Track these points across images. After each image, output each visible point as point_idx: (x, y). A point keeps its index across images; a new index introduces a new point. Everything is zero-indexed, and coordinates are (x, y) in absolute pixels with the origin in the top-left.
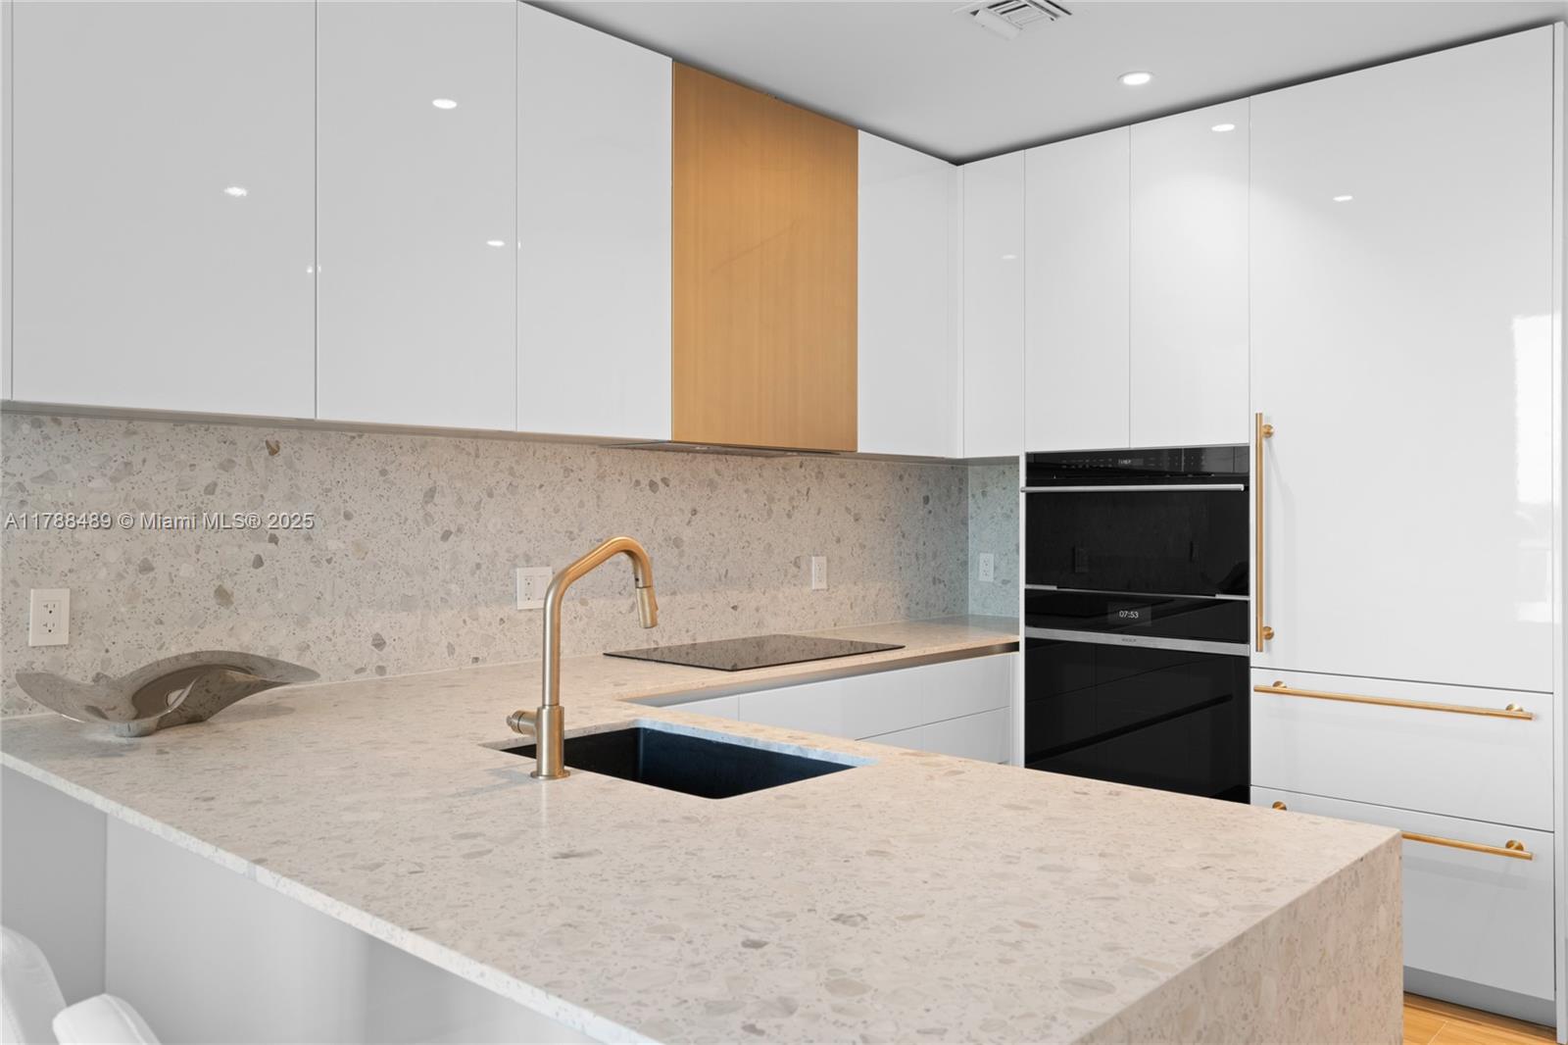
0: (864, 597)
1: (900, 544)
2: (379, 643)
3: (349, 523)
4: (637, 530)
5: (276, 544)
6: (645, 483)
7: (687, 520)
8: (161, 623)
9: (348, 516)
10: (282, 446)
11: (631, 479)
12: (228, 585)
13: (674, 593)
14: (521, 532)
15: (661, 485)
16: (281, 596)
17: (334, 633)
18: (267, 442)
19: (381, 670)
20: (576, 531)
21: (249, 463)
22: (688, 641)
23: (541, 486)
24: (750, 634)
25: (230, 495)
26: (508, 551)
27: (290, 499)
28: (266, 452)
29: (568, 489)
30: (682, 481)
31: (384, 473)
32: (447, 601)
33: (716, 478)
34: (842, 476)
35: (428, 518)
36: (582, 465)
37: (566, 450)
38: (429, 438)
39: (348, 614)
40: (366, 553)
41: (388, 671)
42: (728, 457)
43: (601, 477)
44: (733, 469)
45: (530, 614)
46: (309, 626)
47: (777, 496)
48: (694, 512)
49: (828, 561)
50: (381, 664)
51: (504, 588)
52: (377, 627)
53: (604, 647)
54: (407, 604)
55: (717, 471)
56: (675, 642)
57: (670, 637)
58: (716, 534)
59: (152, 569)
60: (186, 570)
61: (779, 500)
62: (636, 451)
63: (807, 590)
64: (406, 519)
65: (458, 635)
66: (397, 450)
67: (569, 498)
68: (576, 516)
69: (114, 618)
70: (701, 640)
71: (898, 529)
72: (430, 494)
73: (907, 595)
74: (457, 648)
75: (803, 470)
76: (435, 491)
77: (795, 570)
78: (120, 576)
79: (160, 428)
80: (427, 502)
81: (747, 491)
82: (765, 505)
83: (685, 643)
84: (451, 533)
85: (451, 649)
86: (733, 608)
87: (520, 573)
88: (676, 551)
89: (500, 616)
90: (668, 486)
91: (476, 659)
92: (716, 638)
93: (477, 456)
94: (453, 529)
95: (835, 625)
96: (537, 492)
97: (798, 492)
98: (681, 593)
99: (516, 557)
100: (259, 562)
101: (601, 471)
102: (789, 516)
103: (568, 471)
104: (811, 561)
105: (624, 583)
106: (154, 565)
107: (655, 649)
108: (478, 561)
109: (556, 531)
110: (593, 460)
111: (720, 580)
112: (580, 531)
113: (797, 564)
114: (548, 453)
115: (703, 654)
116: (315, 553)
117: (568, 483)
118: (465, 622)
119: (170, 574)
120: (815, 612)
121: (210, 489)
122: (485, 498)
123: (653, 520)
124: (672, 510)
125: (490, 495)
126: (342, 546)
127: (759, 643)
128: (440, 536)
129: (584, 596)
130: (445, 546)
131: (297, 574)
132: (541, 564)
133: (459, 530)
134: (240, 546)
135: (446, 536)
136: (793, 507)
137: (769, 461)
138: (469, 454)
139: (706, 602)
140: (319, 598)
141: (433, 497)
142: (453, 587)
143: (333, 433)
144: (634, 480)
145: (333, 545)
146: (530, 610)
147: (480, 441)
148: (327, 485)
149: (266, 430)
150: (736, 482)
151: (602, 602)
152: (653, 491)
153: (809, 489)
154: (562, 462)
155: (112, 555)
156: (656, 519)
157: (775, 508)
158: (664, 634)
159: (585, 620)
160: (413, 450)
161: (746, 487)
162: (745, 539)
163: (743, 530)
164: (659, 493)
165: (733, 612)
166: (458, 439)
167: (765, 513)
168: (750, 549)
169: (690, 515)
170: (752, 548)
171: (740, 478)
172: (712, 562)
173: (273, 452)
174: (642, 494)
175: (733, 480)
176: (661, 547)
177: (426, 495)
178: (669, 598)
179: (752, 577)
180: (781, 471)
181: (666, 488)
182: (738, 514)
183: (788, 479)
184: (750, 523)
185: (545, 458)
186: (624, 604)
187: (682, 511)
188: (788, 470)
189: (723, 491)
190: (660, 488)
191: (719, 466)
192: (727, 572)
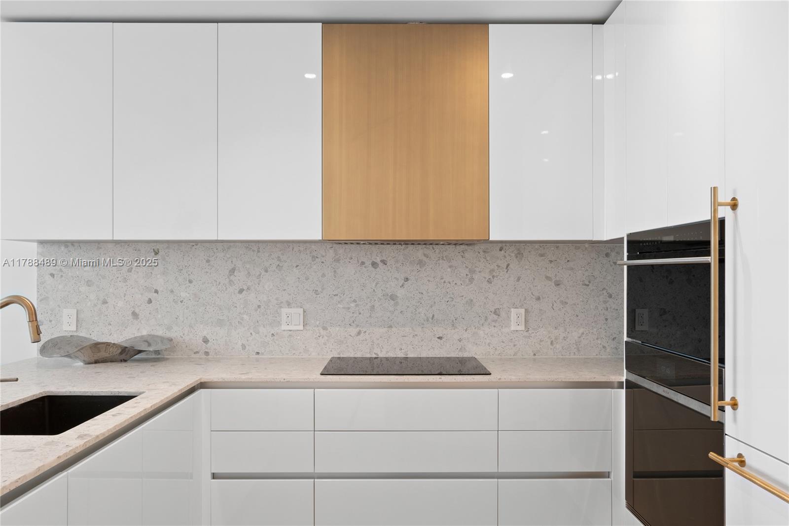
0: (565, 338)
1: (605, 302)
2: (206, 341)
3: (191, 285)
4: (363, 290)
5: (158, 293)
6: (368, 263)
7: (401, 285)
8: (111, 325)
9: (190, 282)
10: (160, 251)
11: (358, 261)
12: (137, 311)
13: (391, 327)
14: (285, 290)
15: (381, 265)
16: (159, 316)
17: (184, 334)
18: (154, 250)
19: (207, 353)
20: (319, 290)
22: (401, 355)
23: (297, 266)
24: (453, 355)
25: (138, 272)
26: (277, 299)
27: (164, 274)
28: (153, 254)
29: (315, 267)
30: (397, 261)
31: (208, 261)
32: (241, 323)
33: (425, 259)
34: (542, 255)
35: (231, 282)
36: (324, 254)
37: (313, 247)
38: (232, 244)
39: (191, 326)
40: (199, 299)
41: (210, 354)
43: (338, 260)
44: (439, 253)
45: (290, 332)
46: (172, 330)
47: (477, 269)
48: (407, 279)
49: (527, 311)
50: (206, 350)
51: (274, 318)
52: (205, 333)
53: (339, 354)
54: (220, 323)
55: (425, 255)
56: (391, 355)
57: (387, 352)
58: (424, 293)
59: (107, 303)
60: (120, 304)
61: (480, 272)
62: (362, 245)
63: (506, 330)
64: (220, 283)
65: (248, 340)
66: (215, 251)
67: (315, 272)
68: (320, 282)
69: (93, 322)
70: (411, 355)
71: (604, 291)
72: (232, 271)
73: (614, 339)
74: (247, 347)
75: (503, 252)
76: (235, 270)
77: (496, 317)
78: (95, 305)
79: (110, 246)
80: (231, 275)
81: (450, 267)
82: (467, 275)
83: (399, 356)
84: (244, 290)
85: (244, 347)
86: (439, 338)
87: (285, 311)
88: (392, 302)
89: (273, 332)
90: (386, 264)
91: (258, 353)
92: (424, 355)
93: (259, 252)
94: (245, 288)
95: (535, 355)
96: (295, 269)
97: (498, 266)
98: (396, 327)
99: (282, 302)
100: (150, 301)
101: (337, 257)
102: (489, 282)
103: (314, 258)
104: (510, 312)
105: (353, 319)
106: (108, 301)
107: (376, 358)
108: (259, 304)
109: (306, 290)
110: (331, 251)
111: (428, 320)
112: (323, 289)
113: (496, 312)
114: (302, 249)
115: (413, 364)
116: (175, 298)
117: (315, 264)
118: (251, 334)
119: (114, 305)
120: (515, 345)
121: (130, 270)
122: (263, 273)
123: (375, 284)
124: (388, 278)
125: (266, 271)
126: (188, 295)
127: (462, 361)
128: (237, 291)
129: (325, 325)
130: (241, 296)
131: (167, 307)
132: (297, 307)
133: (248, 289)
134: (142, 294)
135: (241, 291)
136: (493, 277)
137: (470, 247)
138: (253, 251)
139: (416, 333)
140: (176, 318)
141: (234, 272)
142: (245, 316)
143: (183, 244)
144: (360, 262)
145: (183, 294)
146: (290, 331)
147: (261, 244)
148: (181, 268)
149: (153, 244)
150: (441, 261)
151: (337, 329)
152: (375, 268)
153: (508, 265)
155: (92, 296)
156: (377, 284)
157: (476, 277)
158: (383, 350)
159: (326, 338)
160: (223, 250)
161: (450, 264)
162: (449, 296)
163: (448, 290)
164: (378, 269)
165: (439, 340)
166: (247, 244)
167: (467, 280)
168: (453, 303)
169: (403, 281)
170: (455, 302)
171: (445, 258)
172: (421, 310)
173: (156, 253)
174: (366, 269)
175: (439, 260)
176: (380, 299)
177: (230, 271)
178: (386, 329)
179: (456, 320)
180: (482, 253)
181: (384, 266)
182: (443, 281)
183: (488, 259)
184: (453, 286)
185: (300, 251)
186: (353, 331)
187: (397, 279)
188: (488, 252)
189: (431, 267)
190: (380, 266)
191: (427, 252)
192: (433, 316)
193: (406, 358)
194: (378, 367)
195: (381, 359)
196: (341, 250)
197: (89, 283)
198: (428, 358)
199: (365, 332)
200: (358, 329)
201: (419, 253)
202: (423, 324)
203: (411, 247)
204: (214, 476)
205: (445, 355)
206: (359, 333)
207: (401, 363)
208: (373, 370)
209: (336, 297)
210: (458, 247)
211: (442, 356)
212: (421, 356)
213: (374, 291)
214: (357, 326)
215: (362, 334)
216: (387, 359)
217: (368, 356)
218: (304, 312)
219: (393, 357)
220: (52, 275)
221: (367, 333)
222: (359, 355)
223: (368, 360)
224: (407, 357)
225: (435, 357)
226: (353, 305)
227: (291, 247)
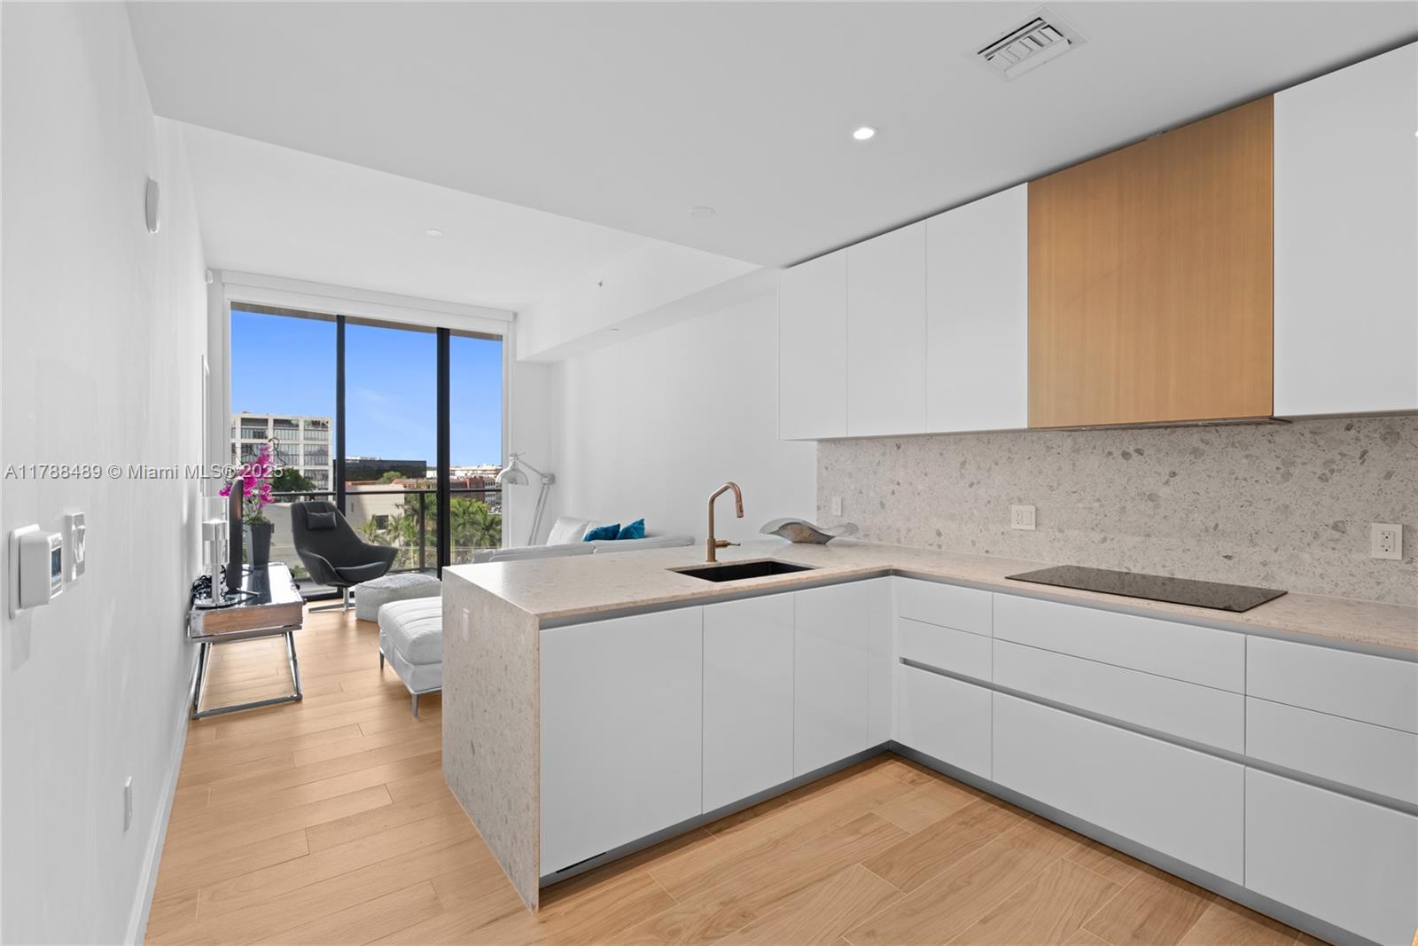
2: (939, 534)
3: (927, 478)
4: (1110, 487)
5: (899, 485)
6: (1117, 453)
7: (1164, 481)
9: (926, 475)
10: (901, 445)
11: (1103, 452)
12: (884, 501)
13: (1149, 535)
14: (1016, 485)
15: (1135, 455)
16: (901, 507)
17: (921, 526)
18: (896, 444)
19: (940, 546)
20: (1055, 486)
21: (891, 454)
22: (1164, 573)
23: (1029, 458)
24: (1251, 584)
25: (884, 466)
26: (1007, 495)
27: (904, 467)
28: (896, 448)
29: (1050, 459)
30: (1159, 451)
31: (941, 454)
32: (972, 519)
33: (1202, 446)
35: (962, 476)
38: (963, 437)
39: (926, 519)
40: (934, 492)
41: (943, 548)
42: (1218, 428)
43: (1077, 451)
45: (1021, 533)
46: (911, 521)
47: (1299, 461)
48: (1174, 474)
49: (1406, 529)
50: (940, 544)
51: (1005, 516)
52: (938, 526)
53: (1078, 562)
54: (952, 517)
55: (1202, 441)
56: (1149, 572)
57: (1143, 568)
58: (1202, 493)
59: (862, 493)
60: (872, 494)
61: (1304, 464)
62: (1108, 432)
63: (1358, 557)
64: (952, 477)
65: (977, 537)
66: (947, 443)
67: (1050, 465)
68: (1055, 476)
69: (852, 509)
70: (1179, 576)
72: (963, 464)
74: (977, 544)
75: (1353, 431)
76: (966, 463)
77: (1334, 533)
78: (854, 495)
79: (865, 442)
80: (962, 468)
81: (1247, 457)
82: (1278, 468)
83: (1161, 575)
84: (974, 484)
85: (974, 543)
86: (1226, 557)
87: (1015, 508)
88: (1151, 504)
89: (1003, 530)
90: (1142, 455)
91: (987, 552)
92: (1201, 577)
93: (989, 443)
94: (975, 482)
96: (1027, 462)
97: (1343, 455)
98: (1157, 537)
99: (1013, 499)
100: (893, 493)
101: (1076, 447)
102: (1323, 478)
103: (1049, 448)
104: (1367, 528)
105: (1096, 522)
106: (863, 491)
107: (1127, 573)
108: (989, 499)
109: (1040, 485)
110: (1069, 440)
111: (1207, 531)
112: (1059, 485)
113: (1338, 527)
116: (914, 490)
117: (1049, 456)
118: (981, 530)
119: (867, 495)
120: (1379, 583)
121: (879, 464)
122: (993, 466)
123: (1126, 479)
124: (1145, 473)
125: (997, 464)
126: (924, 488)
128: (967, 485)
129: (1061, 527)
130: (971, 490)
131: (907, 499)
132: (1029, 504)
133: (978, 483)
134: (887, 486)
135: (971, 485)
136: (1331, 470)
137: (1286, 428)
138: (984, 442)
139: (1188, 547)
140: (915, 510)
141: (965, 465)
142: (975, 511)
143: (920, 438)
144: (1106, 451)
145: (920, 487)
146: (1021, 530)
147: (991, 435)
148: (918, 461)
150: (1230, 449)
151: (1076, 532)
152: (1127, 459)
153: (1364, 453)
154: (1045, 443)
155: (852, 487)
156: (1129, 480)
157: (1296, 471)
158: (1137, 564)
159: (1062, 542)
160: (955, 443)
161: (1247, 452)
162: (1244, 499)
163: (1241, 490)
164: (1131, 461)
165: (1226, 560)
166: (977, 435)
167: (1279, 476)
168: (1252, 509)
169: (1167, 477)
170: (1256, 508)
171: (1237, 445)
172: (1196, 515)
173: (899, 448)
174: (1114, 461)
175: (1227, 447)
176: (1135, 499)
177: (961, 464)
178: (1142, 538)
179: (1256, 533)
180: (1308, 436)
181: (1140, 456)
182: (1233, 477)
183: (1322, 443)
184: (1253, 485)
185: (1032, 442)
186: (1097, 537)
187: (1159, 474)
188: (1321, 433)
189: (1212, 457)
190: (1133, 457)
191: (1207, 436)
192: (1217, 525)
193: (1171, 580)
194: (1130, 586)
195: (1135, 576)
196: (1081, 438)
197: (850, 475)
198: (1208, 583)
199: (1113, 539)
200: (1102, 536)
201: (1194, 439)
202: (1199, 536)
203: (1180, 431)
204: (906, 662)
205: (1238, 583)
206: (1104, 540)
207: (1164, 584)
208: (1123, 588)
209: (1074, 495)
210: (1260, 427)
211: (1231, 583)
212: (1197, 579)
213: (1125, 488)
214: (1102, 531)
215: (1109, 542)
216: (1143, 577)
217: (1117, 569)
218: (1037, 510)
219: (1152, 576)
220: (827, 468)
221: (1115, 541)
222: (1104, 567)
223: (1117, 576)
224: (1173, 579)
225: (1219, 584)
226: (1096, 505)
227: (1023, 437)
